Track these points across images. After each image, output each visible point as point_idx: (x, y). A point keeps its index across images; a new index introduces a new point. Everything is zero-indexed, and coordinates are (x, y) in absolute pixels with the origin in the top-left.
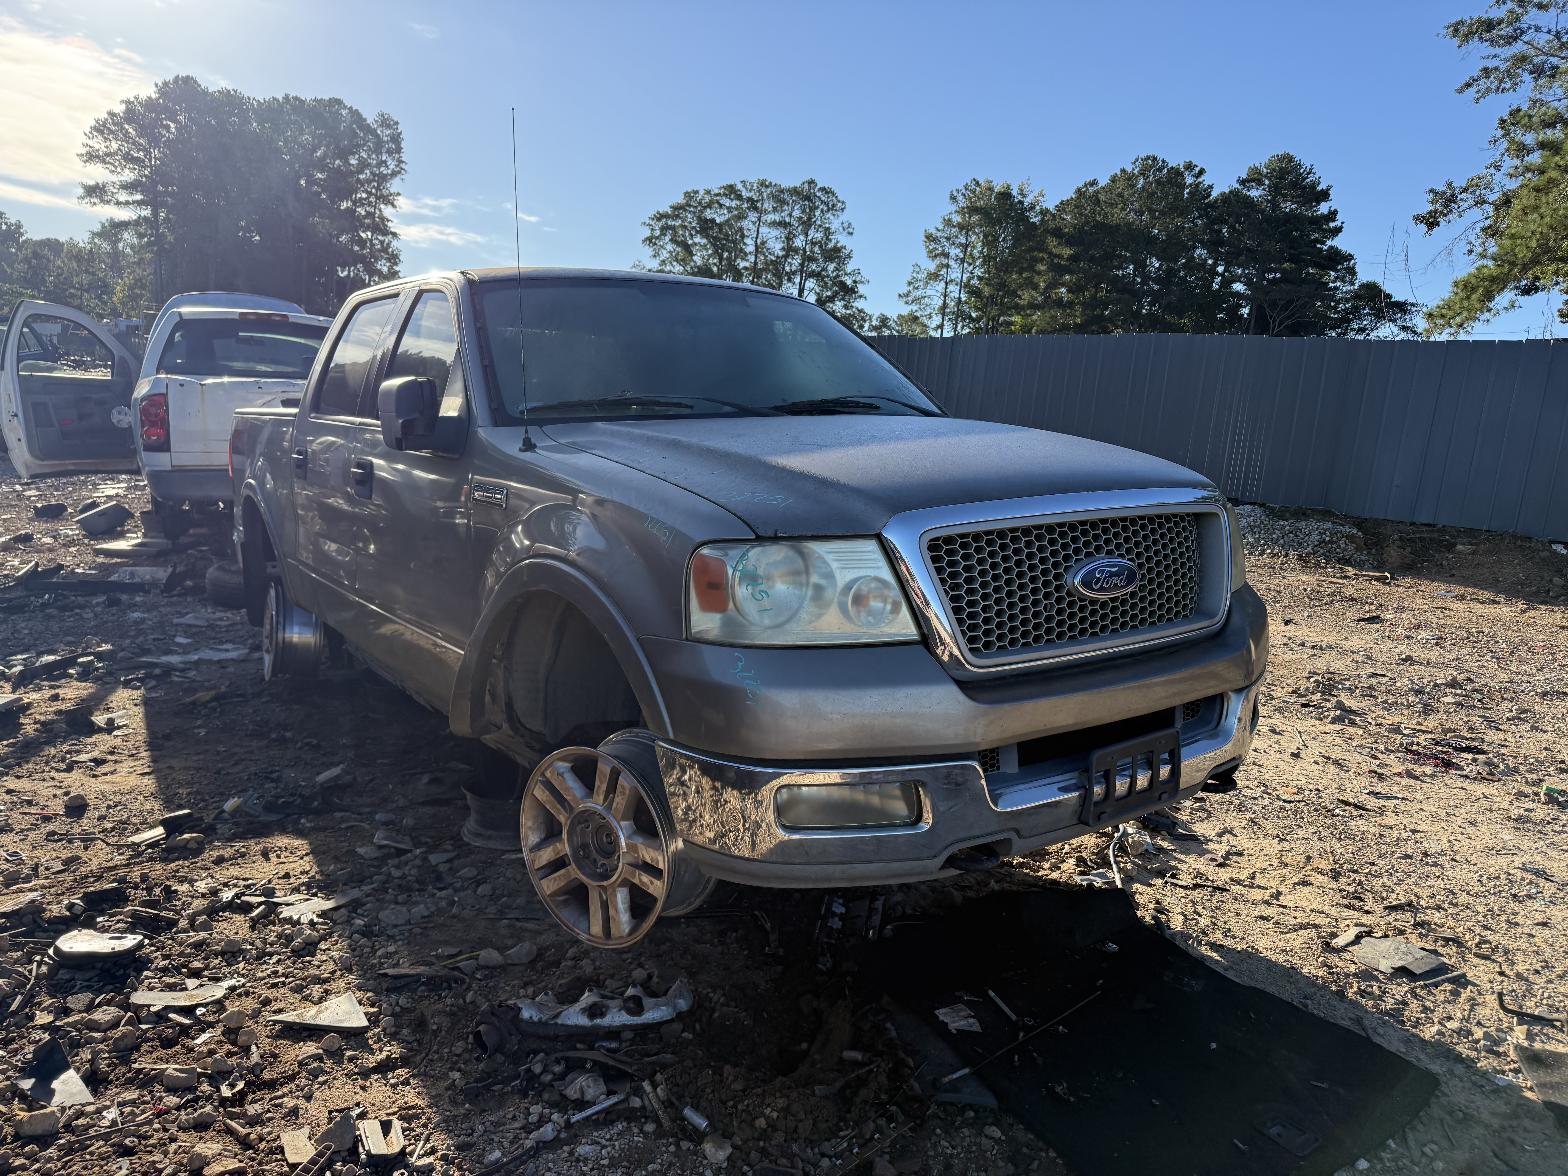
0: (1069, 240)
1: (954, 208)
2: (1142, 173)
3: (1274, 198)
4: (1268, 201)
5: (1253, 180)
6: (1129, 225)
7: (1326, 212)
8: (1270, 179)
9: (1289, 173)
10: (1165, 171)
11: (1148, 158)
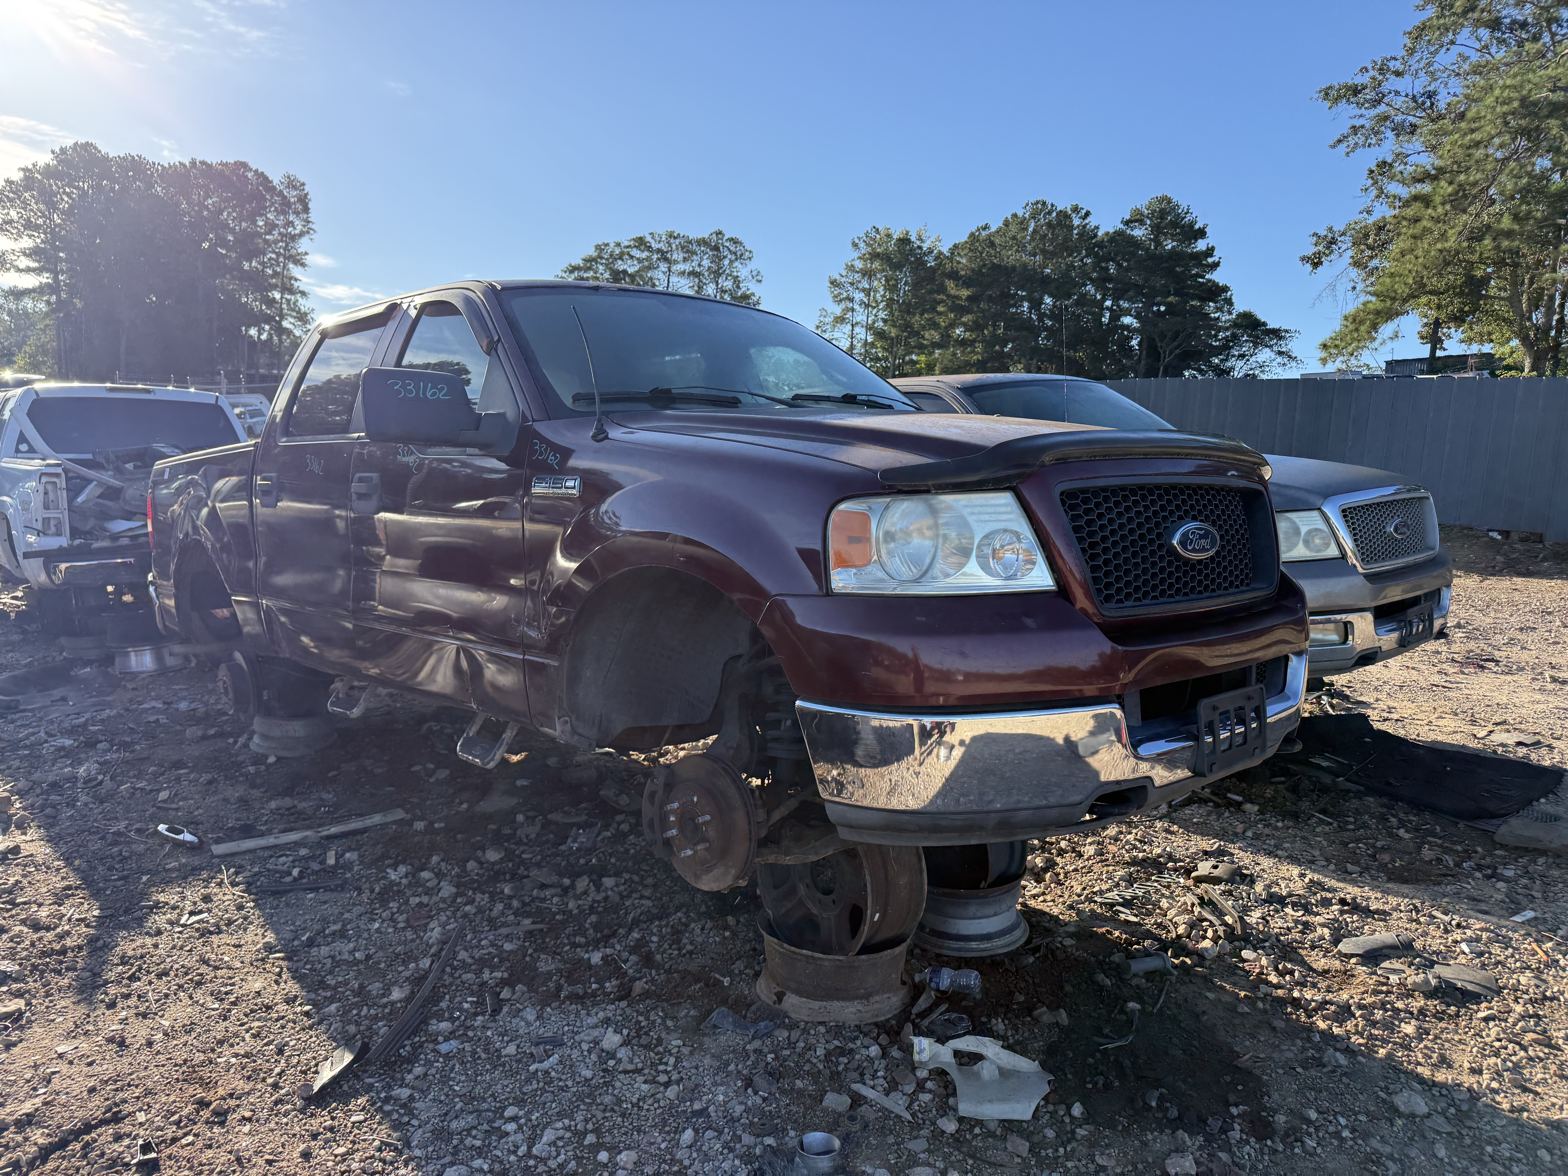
0: (967, 282)
1: (856, 254)
2: (1033, 217)
3: (1156, 236)
4: (1151, 240)
5: (1136, 221)
6: (1025, 266)
7: (1204, 249)
8: (1151, 220)
9: (1169, 213)
10: (1054, 214)
11: (1037, 203)
